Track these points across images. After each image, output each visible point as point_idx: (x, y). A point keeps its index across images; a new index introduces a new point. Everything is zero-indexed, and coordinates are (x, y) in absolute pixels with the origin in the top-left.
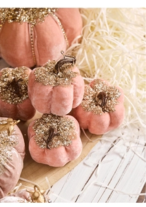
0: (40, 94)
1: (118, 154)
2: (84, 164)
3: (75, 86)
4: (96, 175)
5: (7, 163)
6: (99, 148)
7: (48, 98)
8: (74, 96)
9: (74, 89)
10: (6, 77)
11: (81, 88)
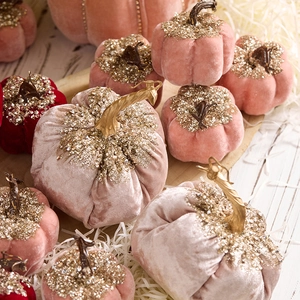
0: (177, 53)
1: (290, 143)
2: (245, 162)
3: (224, 36)
4: (265, 173)
5: (153, 149)
6: (261, 139)
7: (189, 58)
8: (225, 53)
9: (224, 41)
10: (112, 50)
11: (231, 39)
